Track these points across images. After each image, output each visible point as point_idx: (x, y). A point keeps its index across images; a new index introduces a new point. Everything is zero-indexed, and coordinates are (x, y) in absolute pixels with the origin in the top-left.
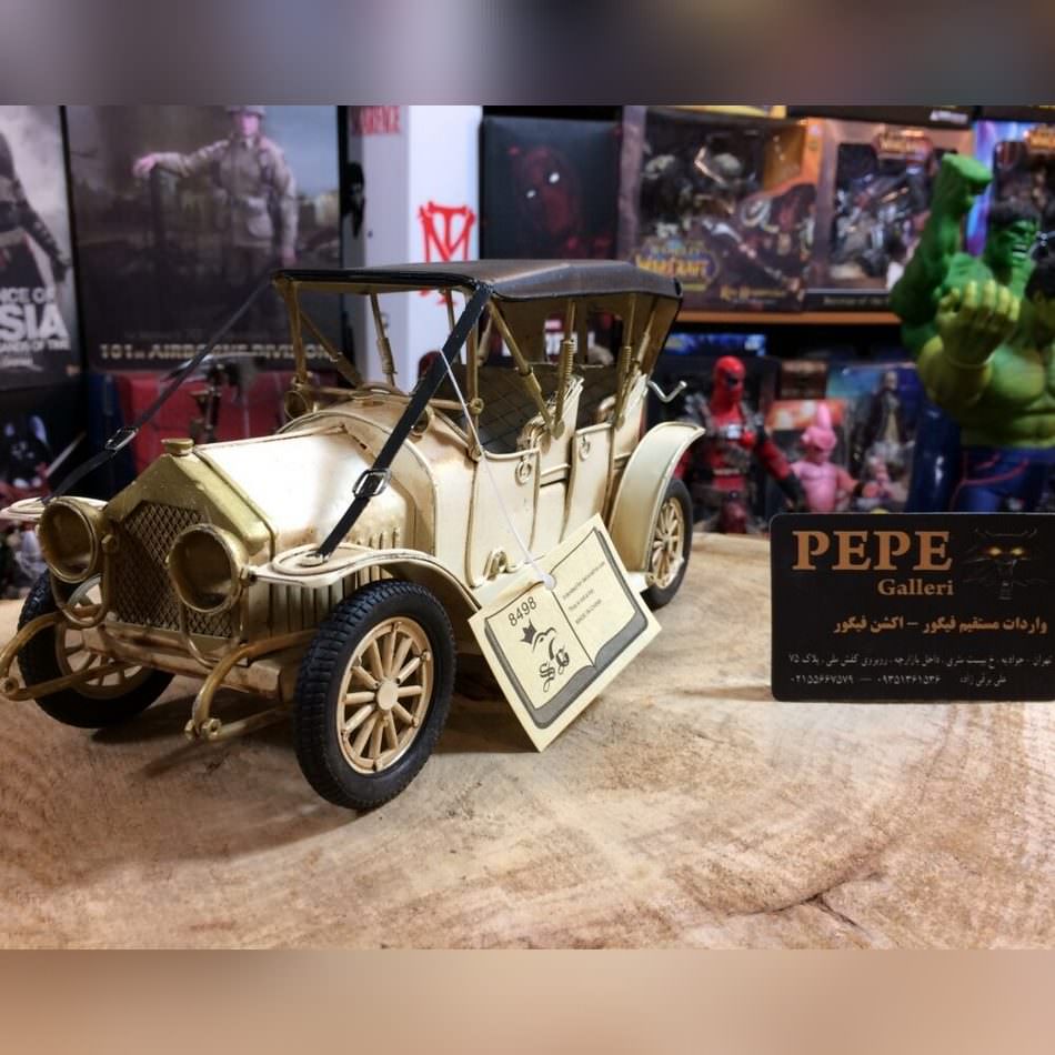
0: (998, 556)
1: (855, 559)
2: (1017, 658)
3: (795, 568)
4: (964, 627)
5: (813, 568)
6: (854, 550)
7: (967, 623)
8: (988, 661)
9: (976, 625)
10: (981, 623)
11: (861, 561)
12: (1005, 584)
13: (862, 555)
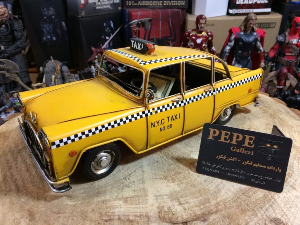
0: (269, 147)
1: (225, 139)
2: (270, 178)
3: (208, 138)
4: (255, 165)
5: (213, 139)
6: (226, 137)
7: (256, 164)
8: (260, 176)
9: (259, 165)
10: (261, 165)
11: (227, 140)
12: (270, 155)
13: (228, 138)
